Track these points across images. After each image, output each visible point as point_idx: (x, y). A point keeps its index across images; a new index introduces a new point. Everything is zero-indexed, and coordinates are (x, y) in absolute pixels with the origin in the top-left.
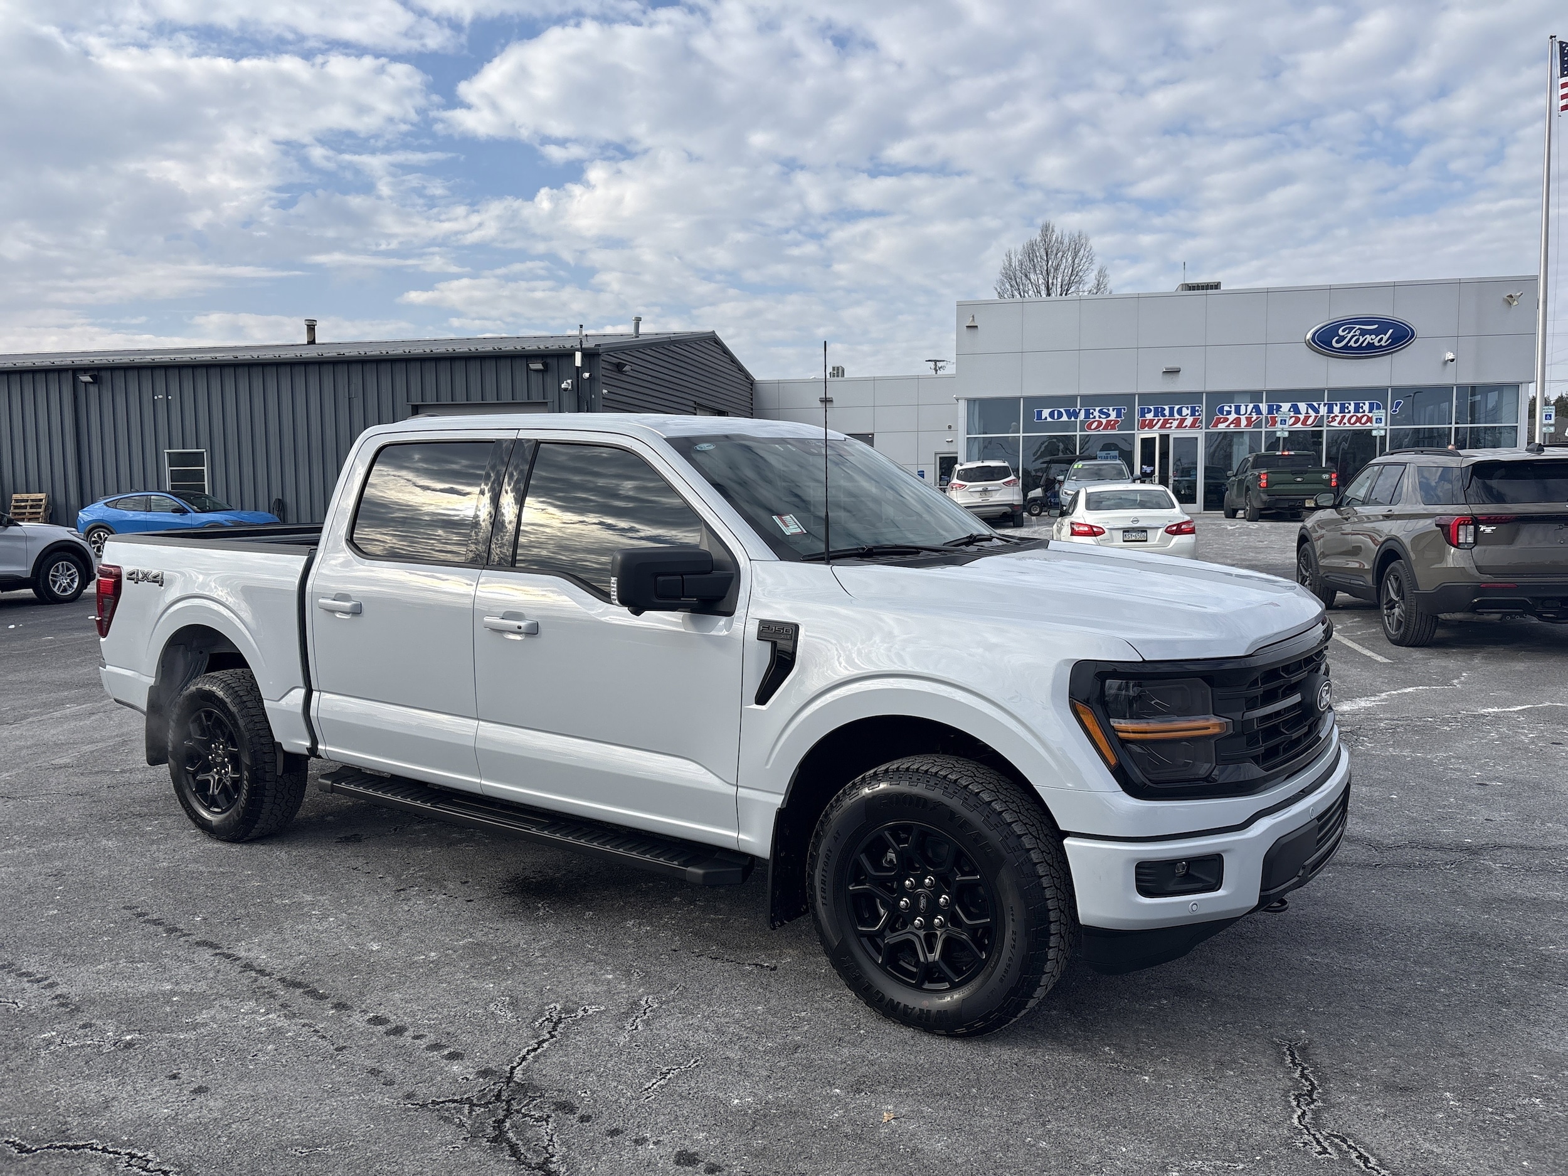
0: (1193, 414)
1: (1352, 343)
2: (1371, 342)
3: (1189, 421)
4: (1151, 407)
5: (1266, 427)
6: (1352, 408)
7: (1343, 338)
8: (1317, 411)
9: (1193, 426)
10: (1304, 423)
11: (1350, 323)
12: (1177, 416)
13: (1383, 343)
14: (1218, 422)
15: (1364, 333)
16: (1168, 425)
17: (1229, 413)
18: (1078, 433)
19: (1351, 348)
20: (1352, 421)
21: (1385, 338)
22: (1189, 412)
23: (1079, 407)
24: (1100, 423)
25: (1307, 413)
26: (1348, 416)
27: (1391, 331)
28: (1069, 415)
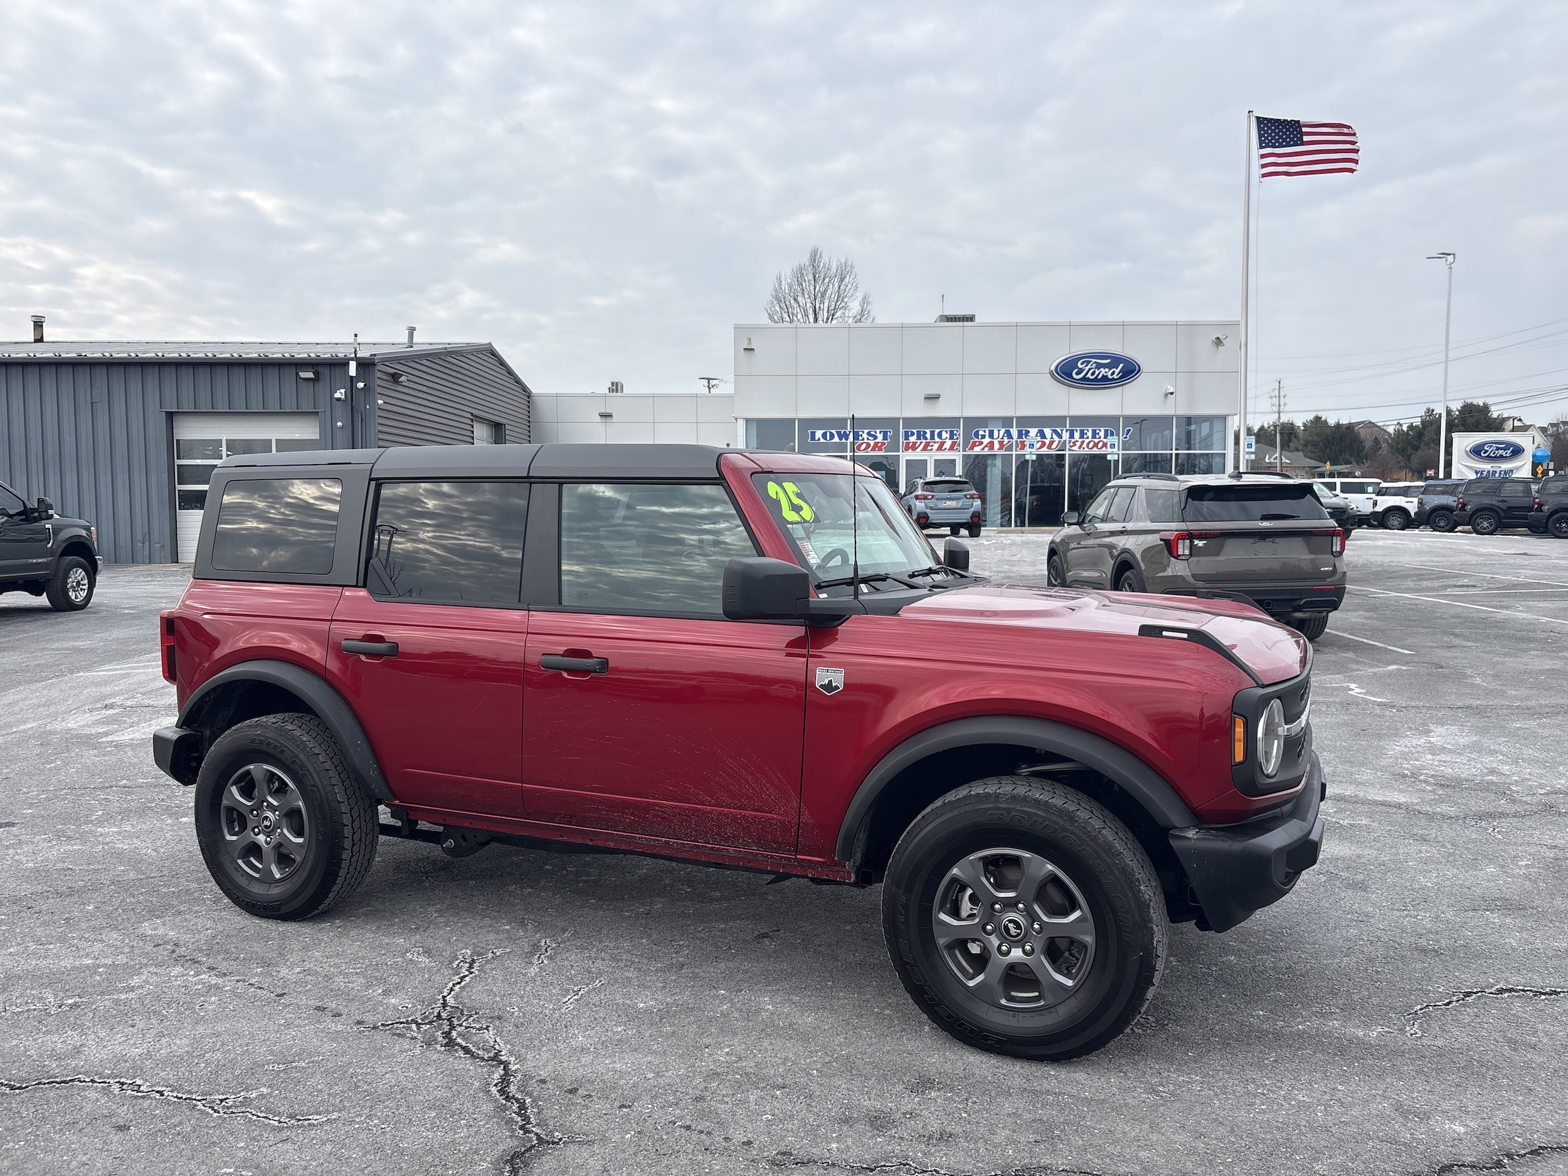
0: (951, 438)
1: (1089, 375)
2: (1105, 374)
3: (948, 444)
4: (914, 431)
5: (1016, 451)
6: (1090, 434)
7: (1082, 370)
8: (1060, 436)
9: (951, 448)
10: (1049, 447)
11: (1088, 357)
12: (937, 439)
13: (1115, 376)
14: (974, 445)
15: (1099, 366)
16: (929, 448)
17: (983, 437)
18: (848, 454)
19: (1089, 380)
20: (1091, 446)
21: (1117, 371)
22: (948, 435)
23: (849, 429)
24: (868, 445)
25: (1052, 438)
26: (1087, 441)
27: (1121, 365)
28: (840, 436)
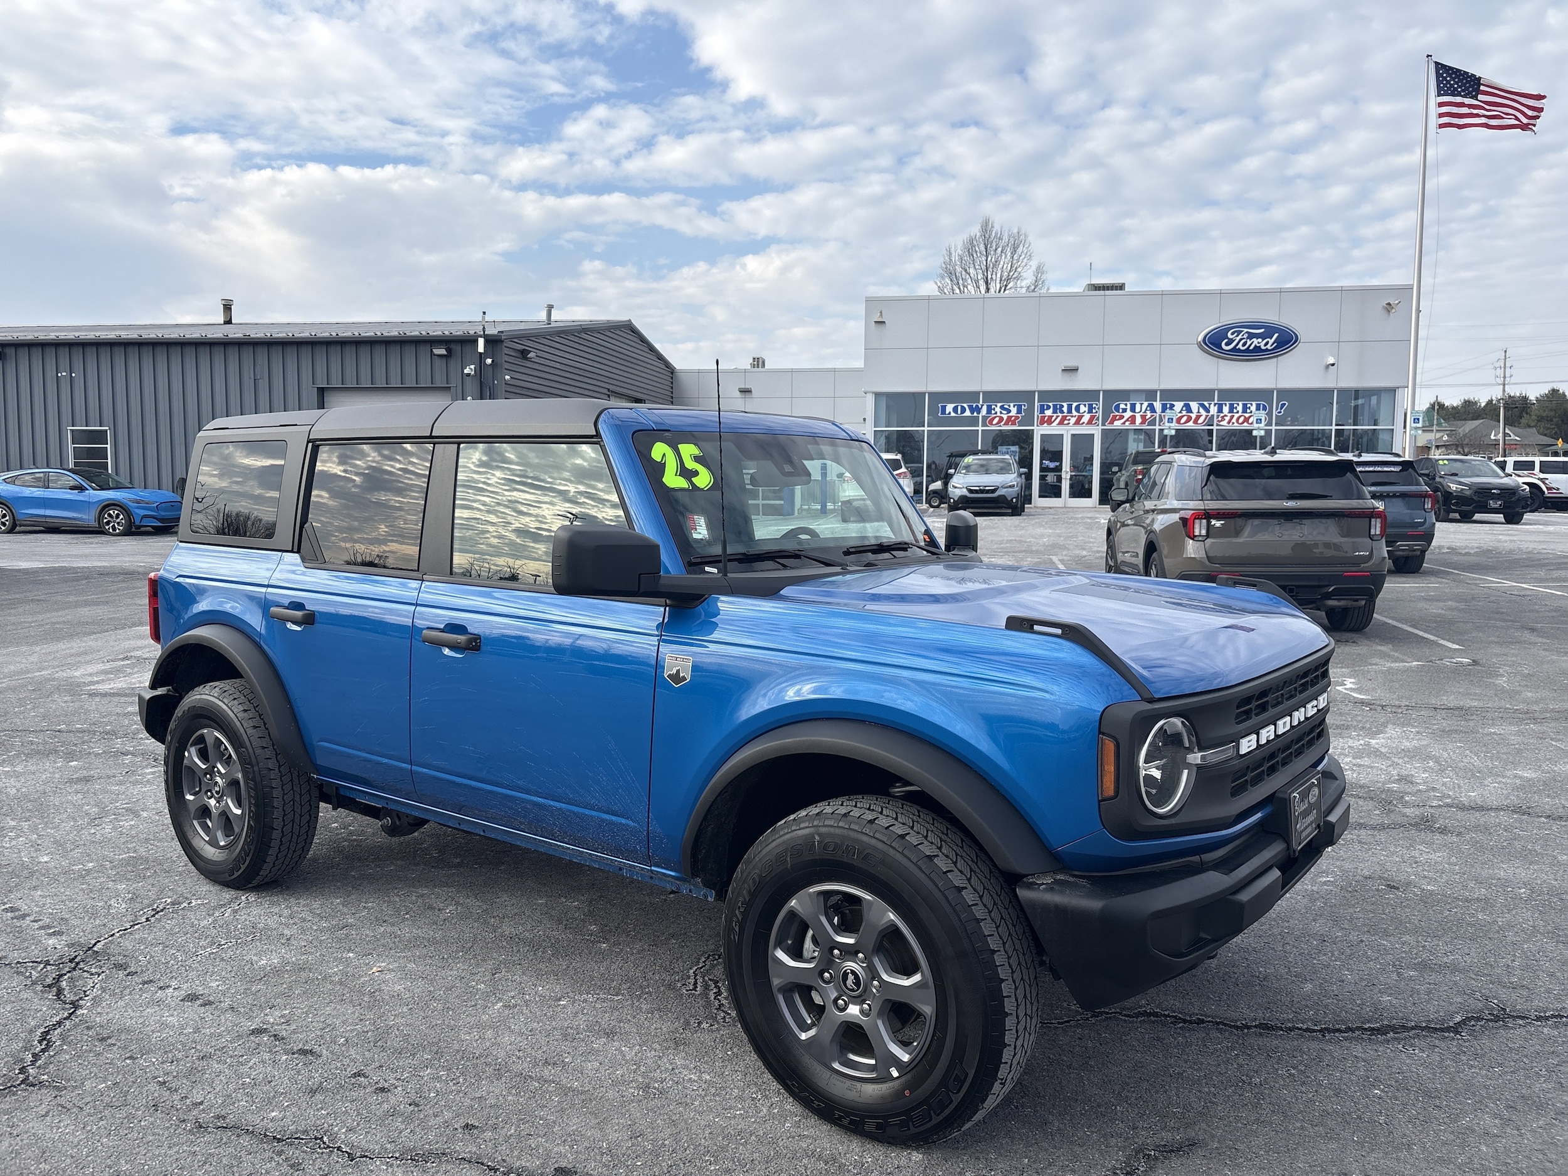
0: (1090, 411)
1: (1240, 346)
2: (1258, 345)
3: (1086, 418)
4: (1051, 404)
5: (1160, 425)
6: (1240, 408)
7: (1232, 341)
8: (1207, 410)
9: (1090, 422)
10: (1196, 422)
11: (1238, 327)
12: (1074, 413)
13: (1269, 347)
14: (1114, 419)
15: (1251, 336)
16: (1066, 422)
17: (1125, 410)
18: (980, 428)
19: (1240, 350)
20: (1241, 421)
21: (1271, 342)
22: (1086, 409)
23: (981, 403)
24: (1001, 419)
25: (1199, 412)
26: (1236, 416)
27: (1276, 335)
28: (972, 410)
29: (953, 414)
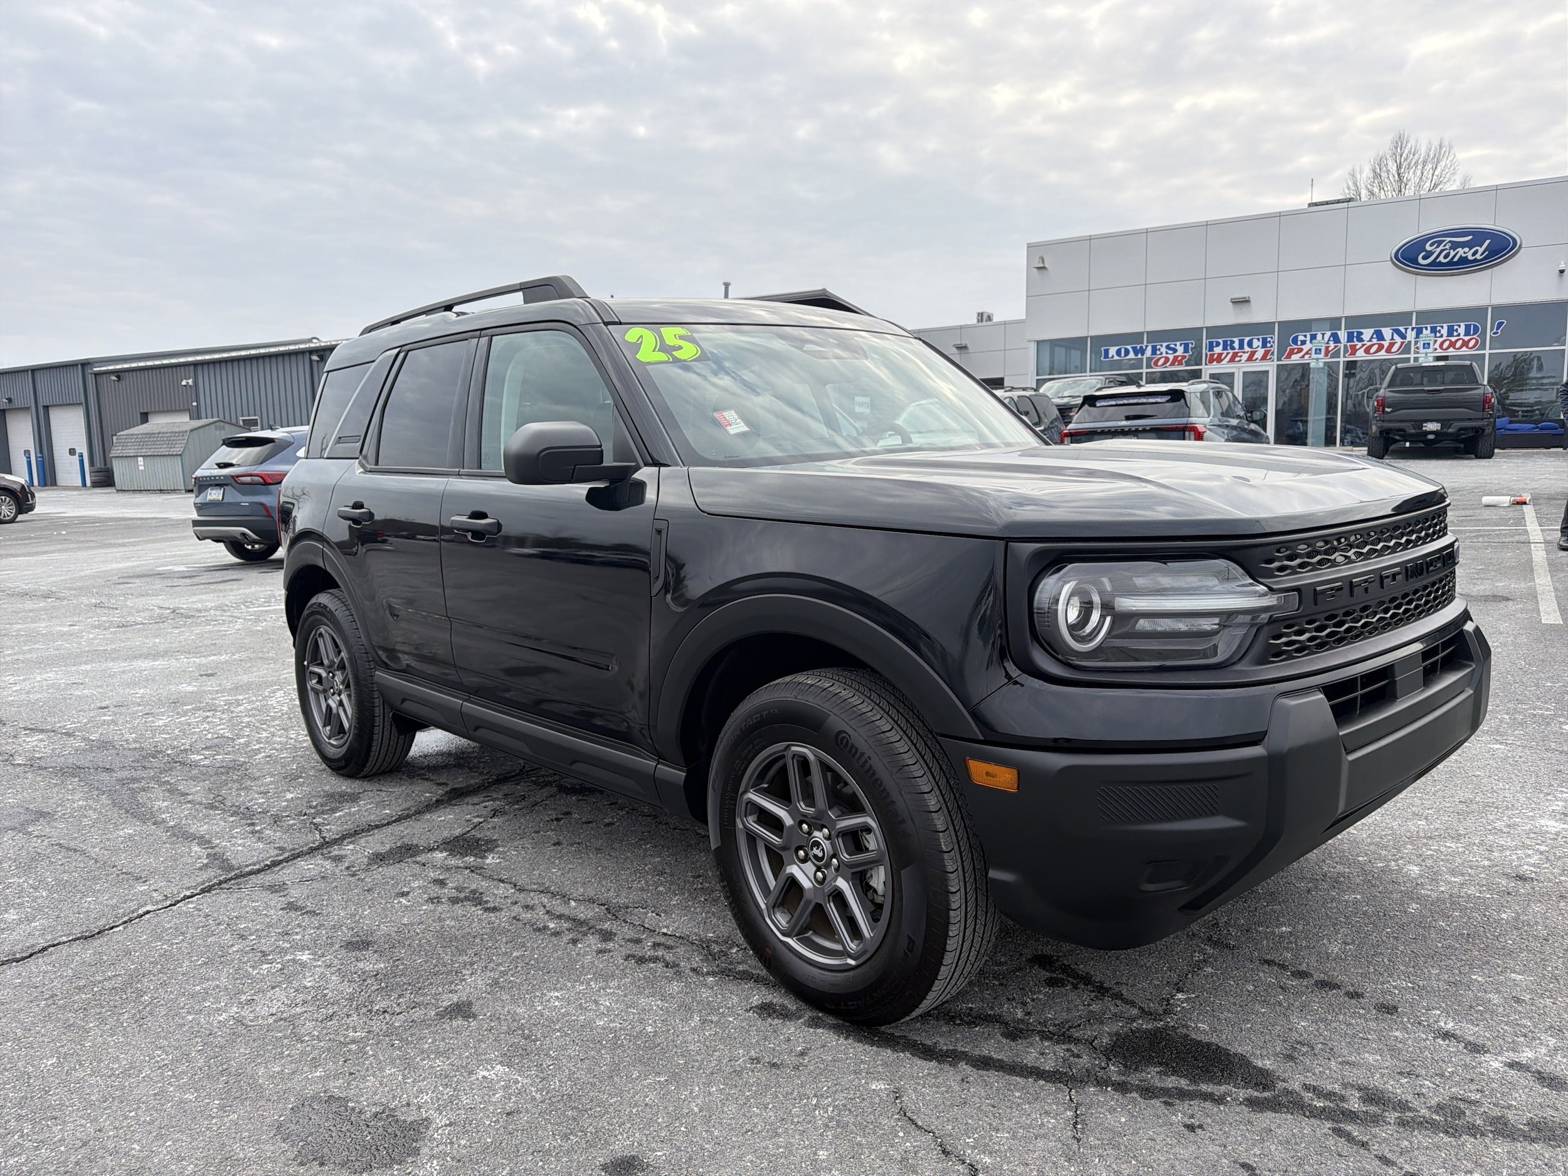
0: (1264, 345)
1: (1441, 259)
2: (1464, 255)
3: (1260, 353)
4: (1220, 341)
5: (1344, 357)
6: (1444, 331)
7: (1430, 253)
8: (1403, 336)
9: (1264, 358)
10: (1388, 351)
11: (1437, 238)
12: (1247, 348)
13: (1478, 257)
14: (1292, 353)
15: (1455, 245)
16: (1237, 359)
17: (1303, 343)
18: (1144, 371)
19: (1441, 264)
20: (1445, 346)
21: (1481, 250)
22: (1260, 344)
23: (1145, 343)
24: (1167, 359)
25: (1392, 339)
26: (1440, 340)
27: (1488, 242)
28: (1136, 352)
29: (1116, 358)
